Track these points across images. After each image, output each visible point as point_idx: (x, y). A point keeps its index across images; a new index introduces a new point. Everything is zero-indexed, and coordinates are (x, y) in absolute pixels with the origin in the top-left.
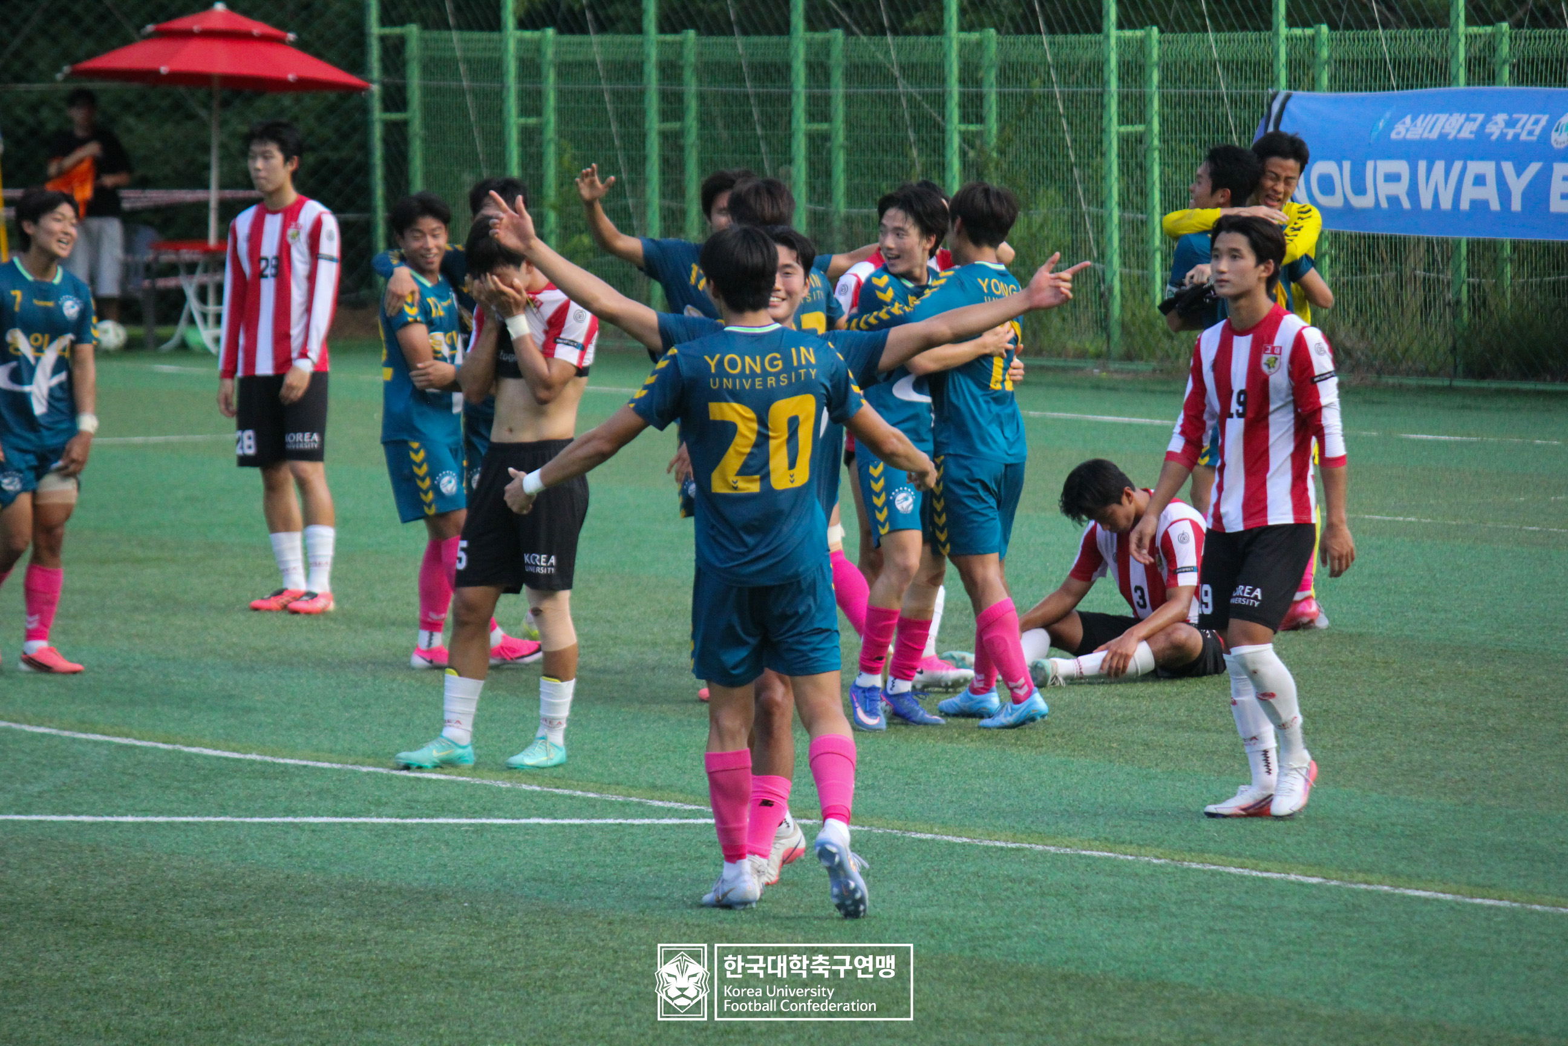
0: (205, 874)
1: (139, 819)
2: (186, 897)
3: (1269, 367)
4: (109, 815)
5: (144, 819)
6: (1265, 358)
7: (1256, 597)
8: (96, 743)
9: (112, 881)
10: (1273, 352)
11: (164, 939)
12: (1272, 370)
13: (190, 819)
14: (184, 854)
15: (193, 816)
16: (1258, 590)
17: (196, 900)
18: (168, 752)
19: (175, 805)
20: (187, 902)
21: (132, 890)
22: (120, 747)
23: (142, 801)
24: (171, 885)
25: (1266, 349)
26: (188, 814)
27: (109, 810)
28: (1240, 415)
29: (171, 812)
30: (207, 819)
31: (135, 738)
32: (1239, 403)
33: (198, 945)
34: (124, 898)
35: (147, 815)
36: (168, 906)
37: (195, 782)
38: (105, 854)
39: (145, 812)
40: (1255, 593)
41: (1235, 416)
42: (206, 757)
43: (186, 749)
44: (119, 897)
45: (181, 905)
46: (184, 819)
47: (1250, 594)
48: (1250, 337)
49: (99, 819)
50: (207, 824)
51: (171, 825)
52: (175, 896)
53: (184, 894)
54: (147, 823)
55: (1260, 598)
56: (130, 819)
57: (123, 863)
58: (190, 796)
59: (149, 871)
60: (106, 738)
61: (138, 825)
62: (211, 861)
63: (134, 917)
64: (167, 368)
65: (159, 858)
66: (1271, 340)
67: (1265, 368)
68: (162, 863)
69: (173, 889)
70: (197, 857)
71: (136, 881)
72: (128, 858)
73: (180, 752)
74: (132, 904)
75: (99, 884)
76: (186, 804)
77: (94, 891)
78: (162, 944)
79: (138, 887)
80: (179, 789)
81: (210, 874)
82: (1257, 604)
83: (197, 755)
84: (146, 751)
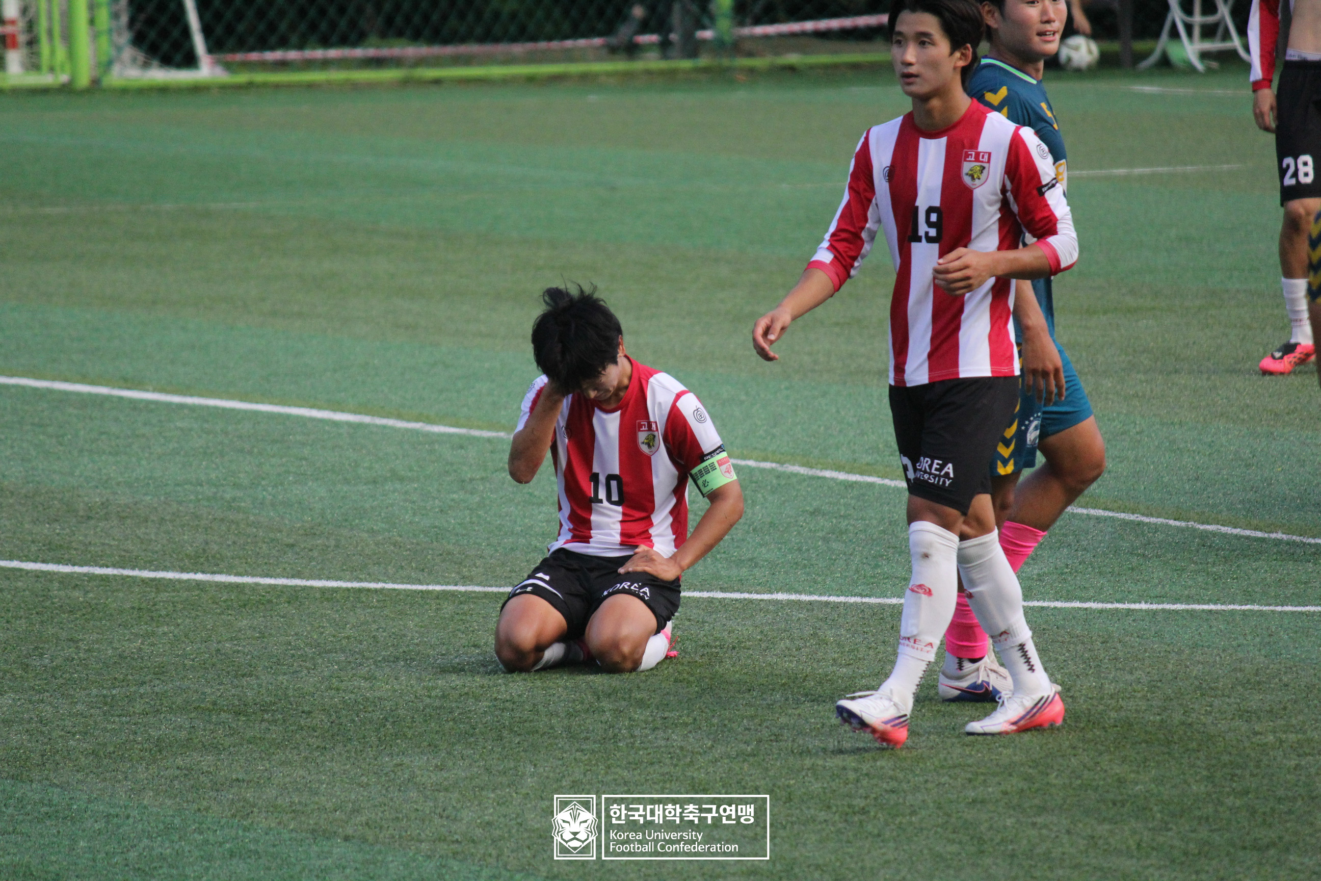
0: (1235, 670)
1: (1154, 607)
2: (1215, 697)
3: (973, 178)
4: (1119, 601)
5: (1160, 607)
6: (967, 167)
7: (947, 474)
8: (1098, 519)
9: (1129, 677)
10: (977, 159)
11: (1194, 745)
12: (977, 182)
13: (1212, 607)
14: (1209, 647)
15: (1215, 603)
16: (950, 465)
17: (1227, 700)
18: (1178, 529)
19: (1193, 591)
20: (1216, 702)
21: (1152, 687)
22: (1125, 523)
23: (1156, 586)
24: (1197, 683)
25: (967, 155)
26: (1209, 602)
27: (1118, 596)
28: (930, 240)
29: (1189, 599)
30: (1231, 607)
31: (1143, 515)
32: (929, 224)
33: (1234, 752)
34: (1145, 696)
35: (1163, 603)
36: (1196, 707)
37: (1214, 564)
38: (1119, 646)
39: (1160, 598)
40: (946, 470)
41: (924, 240)
42: (1224, 536)
43: (1202, 527)
44: (1139, 695)
45: (1211, 706)
46: (1206, 607)
47: (940, 470)
48: (944, 140)
49: (1109, 606)
50: (1232, 612)
51: (1192, 614)
52: (1202, 695)
53: (1213, 693)
54: (1163, 610)
55: (952, 475)
56: (1143, 606)
57: (1140, 656)
58: (1210, 580)
59: (1170, 666)
60: (1111, 514)
61: (1155, 613)
62: (1241, 655)
63: (1158, 717)
64: (1149, 88)
65: (1180, 652)
66: (974, 144)
67: (967, 180)
68: (1184, 657)
69: (1199, 687)
70: (1224, 650)
71: (1156, 677)
72: (1145, 651)
73: (1195, 530)
74: (1154, 703)
75: (1115, 680)
76: (1207, 590)
77: (1110, 688)
78: (1194, 750)
79: (1159, 684)
80: (1197, 572)
81: (1241, 670)
82: (948, 483)
83: (1214, 534)
84: (1156, 528)
